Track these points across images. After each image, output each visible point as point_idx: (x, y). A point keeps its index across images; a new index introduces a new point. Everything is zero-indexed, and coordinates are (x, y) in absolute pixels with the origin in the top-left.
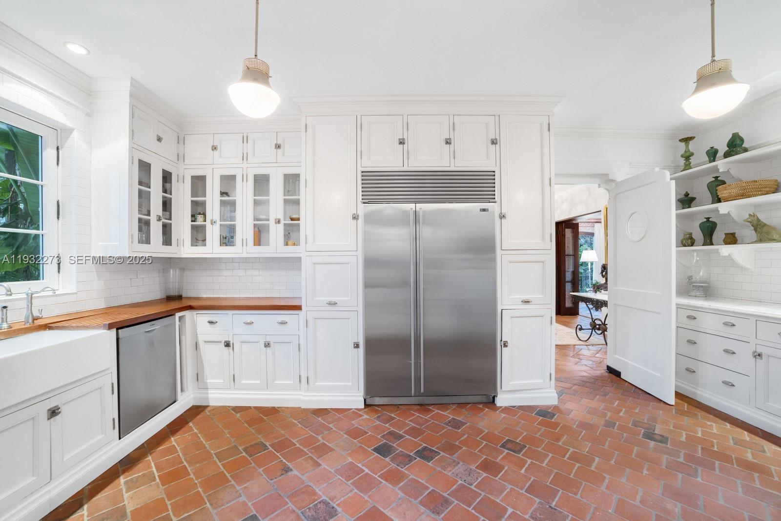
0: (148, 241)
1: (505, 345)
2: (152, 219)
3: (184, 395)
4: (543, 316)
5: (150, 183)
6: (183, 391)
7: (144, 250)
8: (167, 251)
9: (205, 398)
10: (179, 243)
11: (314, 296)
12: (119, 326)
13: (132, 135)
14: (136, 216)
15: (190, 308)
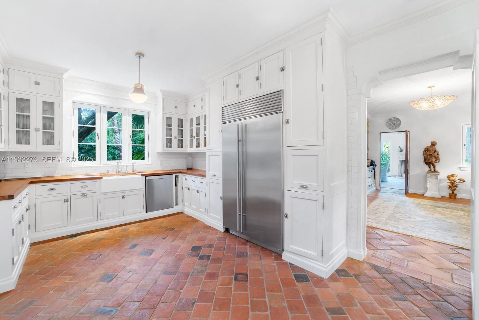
0: (170, 147)
1: (287, 217)
2: (173, 138)
3: (177, 206)
4: (317, 201)
5: (172, 125)
6: (177, 204)
7: (169, 150)
8: (180, 150)
9: (184, 210)
10: (186, 147)
11: (209, 171)
12: (147, 176)
13: (163, 109)
14: (165, 138)
15: (181, 172)
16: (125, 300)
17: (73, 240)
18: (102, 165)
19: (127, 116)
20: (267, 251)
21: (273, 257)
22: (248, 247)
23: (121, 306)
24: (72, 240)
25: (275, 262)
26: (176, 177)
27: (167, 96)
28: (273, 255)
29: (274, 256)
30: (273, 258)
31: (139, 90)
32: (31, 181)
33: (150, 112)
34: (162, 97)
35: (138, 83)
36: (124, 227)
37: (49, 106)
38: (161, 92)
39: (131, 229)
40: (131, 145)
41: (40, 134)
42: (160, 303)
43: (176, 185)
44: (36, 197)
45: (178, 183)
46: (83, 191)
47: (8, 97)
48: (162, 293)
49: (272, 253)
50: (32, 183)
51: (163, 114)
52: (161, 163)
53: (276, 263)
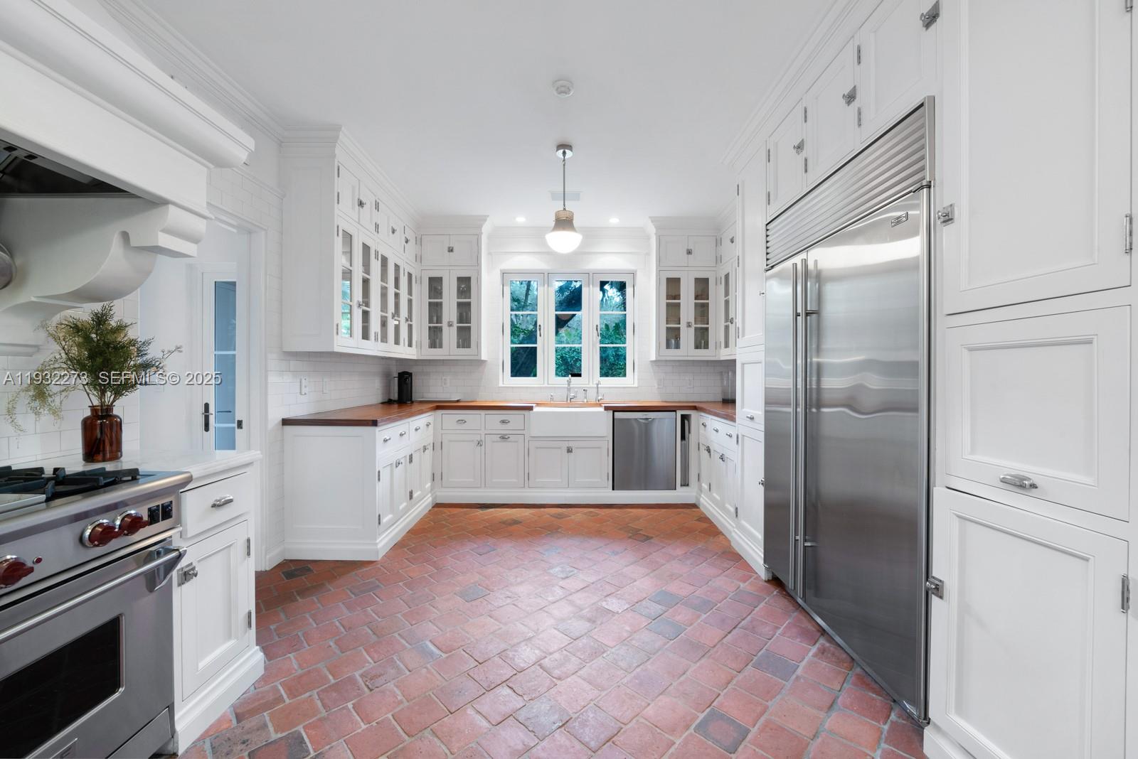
0: (678, 347)
1: (940, 592)
2: (683, 326)
3: (685, 488)
4: (1087, 560)
5: (680, 295)
6: (685, 484)
7: (673, 354)
8: (702, 354)
9: (699, 500)
10: (717, 346)
11: (743, 407)
12: (615, 410)
13: (659, 260)
14: (664, 326)
15: (695, 408)
16: (462, 646)
17: (481, 514)
18: (546, 385)
19: (591, 286)
20: (878, 694)
21: (885, 723)
22: (814, 650)
23: (450, 654)
24: (480, 512)
25: (884, 746)
26: (685, 418)
27: (666, 229)
28: (893, 717)
29: (892, 722)
30: (886, 727)
31: (564, 222)
32: (437, 406)
33: (636, 271)
34: (656, 234)
35: (562, 209)
36: (564, 510)
37: (465, 285)
38: (652, 222)
39: (573, 517)
40: (599, 345)
41: (454, 330)
42: (504, 684)
43: (683, 437)
44: (443, 432)
45: (689, 432)
46: (504, 429)
47: (421, 277)
48: (522, 665)
49: (891, 709)
50: (438, 408)
51: (659, 272)
52: (659, 385)
53: (884, 751)
